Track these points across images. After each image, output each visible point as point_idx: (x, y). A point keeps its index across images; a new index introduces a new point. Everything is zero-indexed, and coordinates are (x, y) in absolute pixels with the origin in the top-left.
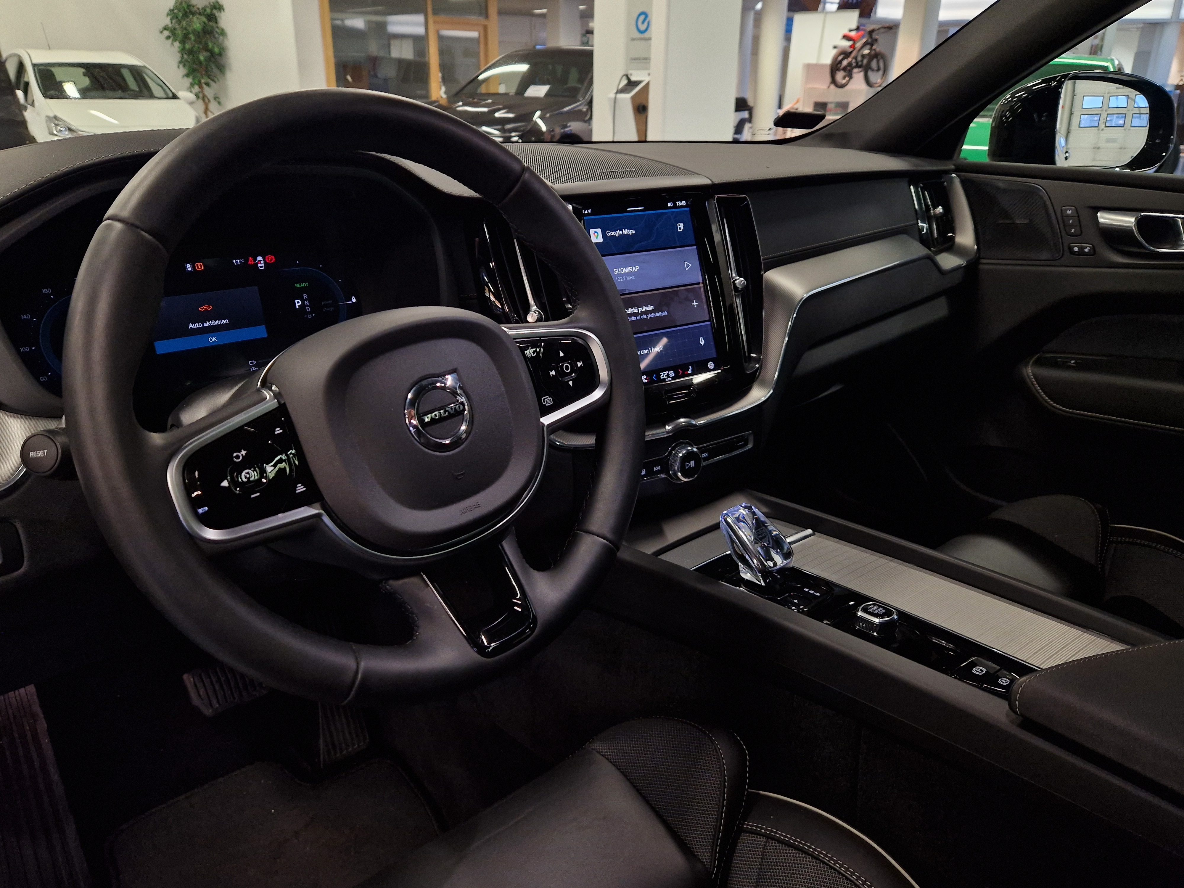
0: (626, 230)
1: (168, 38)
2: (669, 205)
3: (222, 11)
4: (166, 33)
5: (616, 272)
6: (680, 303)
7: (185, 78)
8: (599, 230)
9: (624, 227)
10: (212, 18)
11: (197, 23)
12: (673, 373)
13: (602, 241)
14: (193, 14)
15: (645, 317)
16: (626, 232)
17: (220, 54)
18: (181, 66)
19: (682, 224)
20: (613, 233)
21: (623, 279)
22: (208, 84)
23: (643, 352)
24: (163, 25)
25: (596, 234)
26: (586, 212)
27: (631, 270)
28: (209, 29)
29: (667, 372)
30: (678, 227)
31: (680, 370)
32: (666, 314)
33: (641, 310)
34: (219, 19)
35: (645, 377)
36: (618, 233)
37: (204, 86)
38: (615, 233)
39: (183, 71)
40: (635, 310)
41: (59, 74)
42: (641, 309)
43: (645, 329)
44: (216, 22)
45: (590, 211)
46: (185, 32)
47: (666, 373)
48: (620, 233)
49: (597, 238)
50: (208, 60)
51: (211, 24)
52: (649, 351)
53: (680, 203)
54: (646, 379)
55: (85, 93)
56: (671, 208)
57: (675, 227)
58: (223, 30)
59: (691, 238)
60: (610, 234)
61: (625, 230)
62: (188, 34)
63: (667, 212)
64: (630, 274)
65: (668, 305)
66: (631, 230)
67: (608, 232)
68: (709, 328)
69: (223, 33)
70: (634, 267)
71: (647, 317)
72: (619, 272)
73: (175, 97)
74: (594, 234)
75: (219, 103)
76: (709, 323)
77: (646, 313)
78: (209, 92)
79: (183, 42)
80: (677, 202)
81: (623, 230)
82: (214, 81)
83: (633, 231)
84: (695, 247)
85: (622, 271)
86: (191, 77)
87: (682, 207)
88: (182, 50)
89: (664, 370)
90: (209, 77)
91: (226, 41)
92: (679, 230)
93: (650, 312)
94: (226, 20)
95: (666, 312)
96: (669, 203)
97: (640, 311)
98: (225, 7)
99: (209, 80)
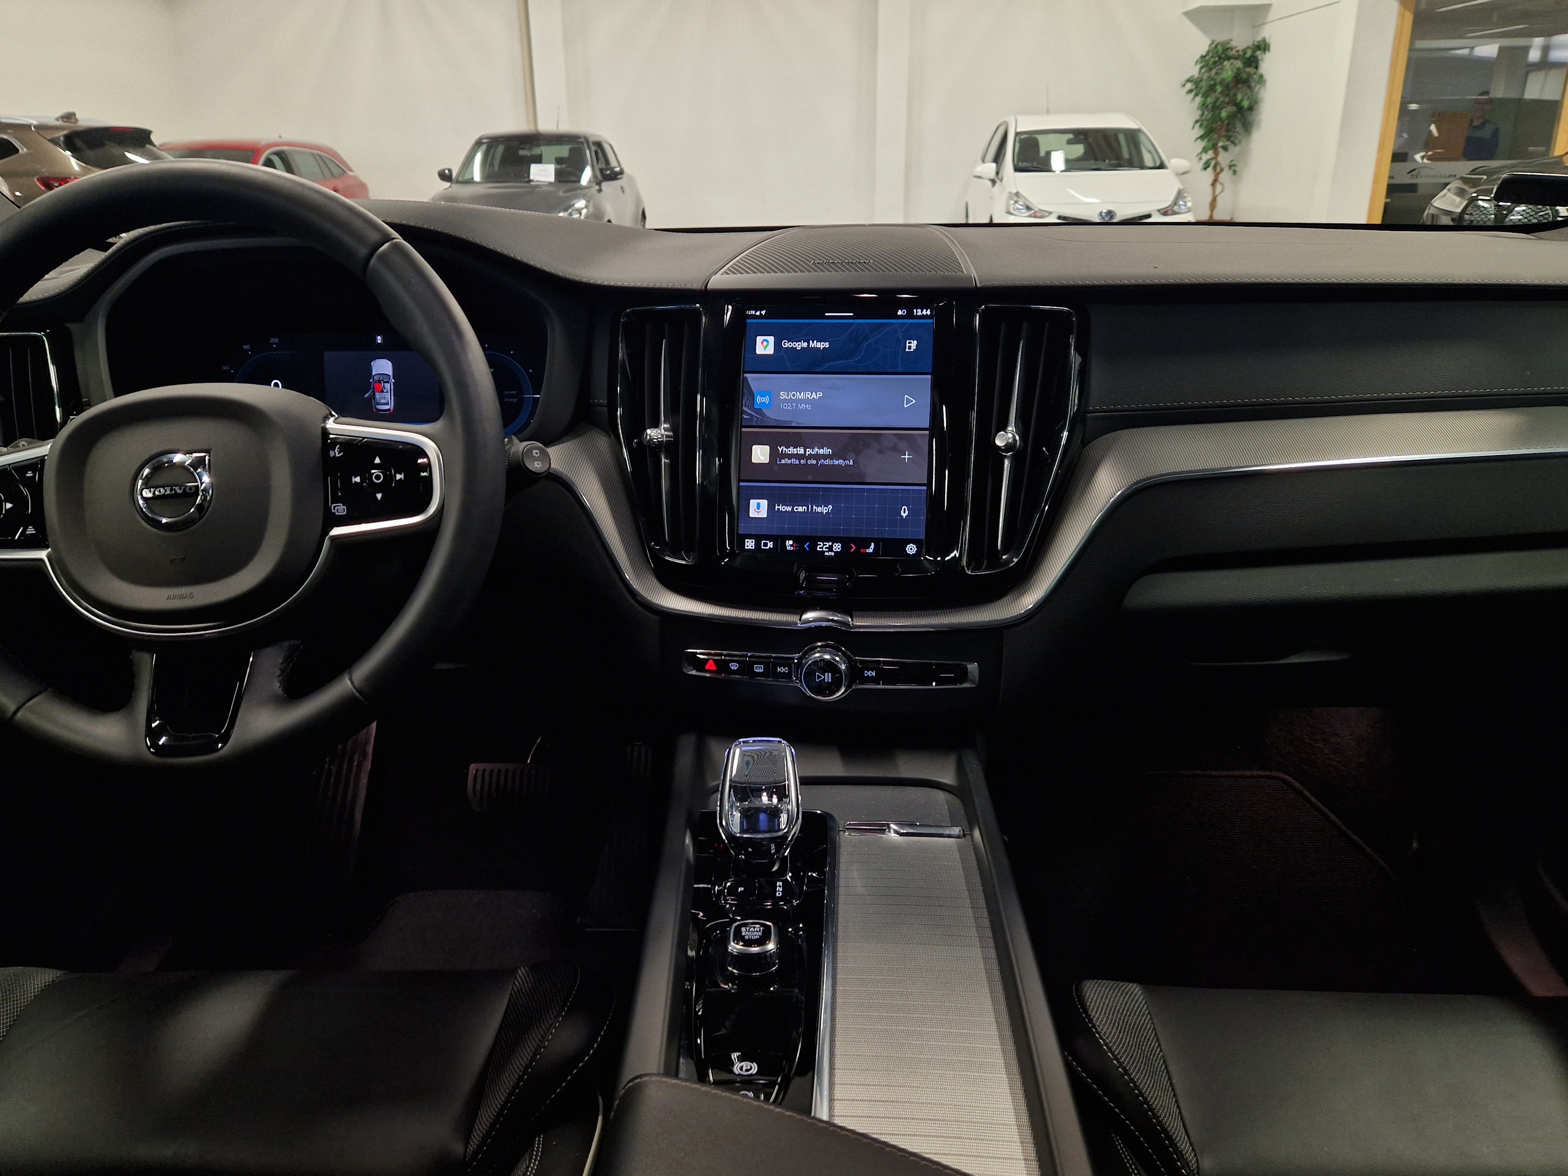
0: (815, 342)
1: (1190, 91)
2: (900, 313)
3: (1267, 52)
4: (1189, 86)
5: (782, 396)
6: (880, 452)
7: (1199, 140)
8: (771, 339)
9: (813, 338)
10: (1252, 62)
11: (1228, 71)
12: (837, 545)
13: (772, 352)
14: (1229, 58)
15: (814, 462)
16: (814, 344)
17: (1251, 109)
18: (1198, 125)
19: (915, 342)
20: (792, 345)
21: (792, 406)
22: (1225, 148)
23: (796, 509)
24: (1187, 77)
25: (765, 343)
26: (758, 313)
27: (809, 396)
28: (1244, 76)
29: (830, 543)
30: (908, 345)
31: (852, 545)
32: (851, 463)
33: (809, 451)
34: (1260, 63)
35: (791, 542)
36: (800, 345)
37: (1220, 150)
38: (797, 344)
39: (1198, 132)
40: (801, 451)
41: (1044, 143)
42: (811, 451)
43: (810, 478)
44: (1257, 68)
45: (763, 312)
46: (1212, 82)
47: (828, 544)
48: (805, 345)
49: (765, 348)
50: (1232, 117)
51: (1248, 69)
52: (808, 509)
53: (920, 312)
54: (791, 546)
55: (1072, 165)
56: (901, 317)
57: (902, 344)
58: (1261, 76)
59: (928, 362)
60: (786, 344)
61: (813, 343)
62: (1215, 85)
63: (894, 323)
64: (806, 401)
65: (858, 452)
66: (822, 343)
67: (785, 342)
68: (924, 495)
69: (1261, 80)
70: (814, 393)
71: (817, 462)
72: (788, 396)
73: (1162, 166)
74: (762, 343)
75: (1235, 172)
76: (925, 488)
77: (817, 457)
78: (1224, 158)
79: (1206, 95)
80: (915, 310)
81: (811, 341)
82: (1234, 143)
83: (827, 345)
84: (930, 376)
85: (794, 395)
86: (1206, 140)
87: (926, 317)
88: (1203, 106)
89: (824, 539)
90: (1229, 138)
91: (1263, 90)
92: (907, 350)
93: (825, 457)
94: (1269, 65)
95: (851, 461)
96: (900, 311)
97: (807, 453)
98: (1272, 48)
99: (1228, 143)
